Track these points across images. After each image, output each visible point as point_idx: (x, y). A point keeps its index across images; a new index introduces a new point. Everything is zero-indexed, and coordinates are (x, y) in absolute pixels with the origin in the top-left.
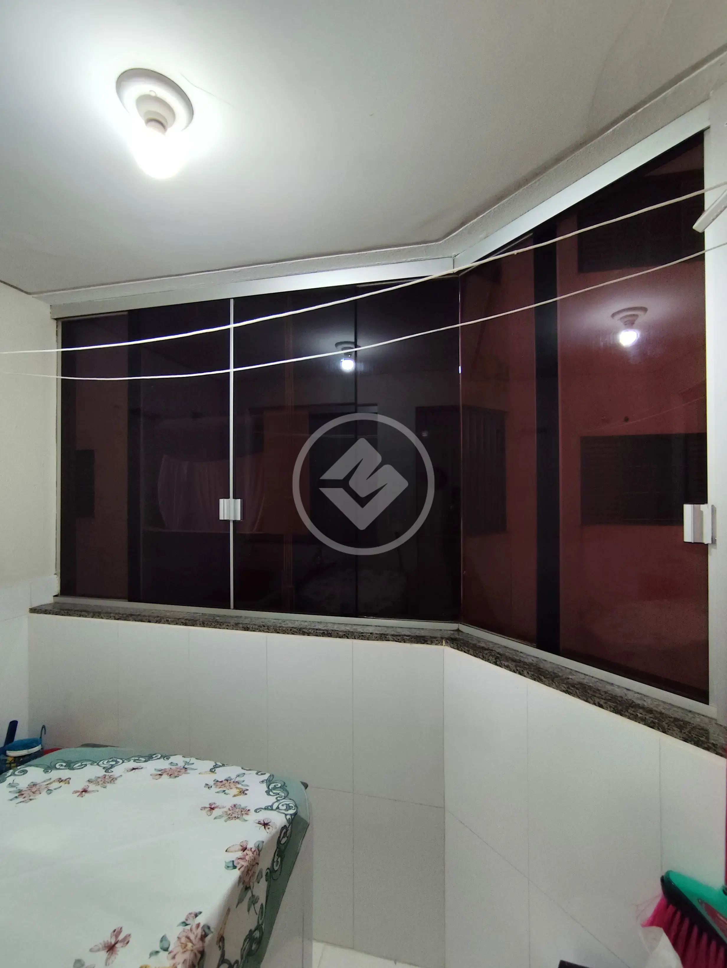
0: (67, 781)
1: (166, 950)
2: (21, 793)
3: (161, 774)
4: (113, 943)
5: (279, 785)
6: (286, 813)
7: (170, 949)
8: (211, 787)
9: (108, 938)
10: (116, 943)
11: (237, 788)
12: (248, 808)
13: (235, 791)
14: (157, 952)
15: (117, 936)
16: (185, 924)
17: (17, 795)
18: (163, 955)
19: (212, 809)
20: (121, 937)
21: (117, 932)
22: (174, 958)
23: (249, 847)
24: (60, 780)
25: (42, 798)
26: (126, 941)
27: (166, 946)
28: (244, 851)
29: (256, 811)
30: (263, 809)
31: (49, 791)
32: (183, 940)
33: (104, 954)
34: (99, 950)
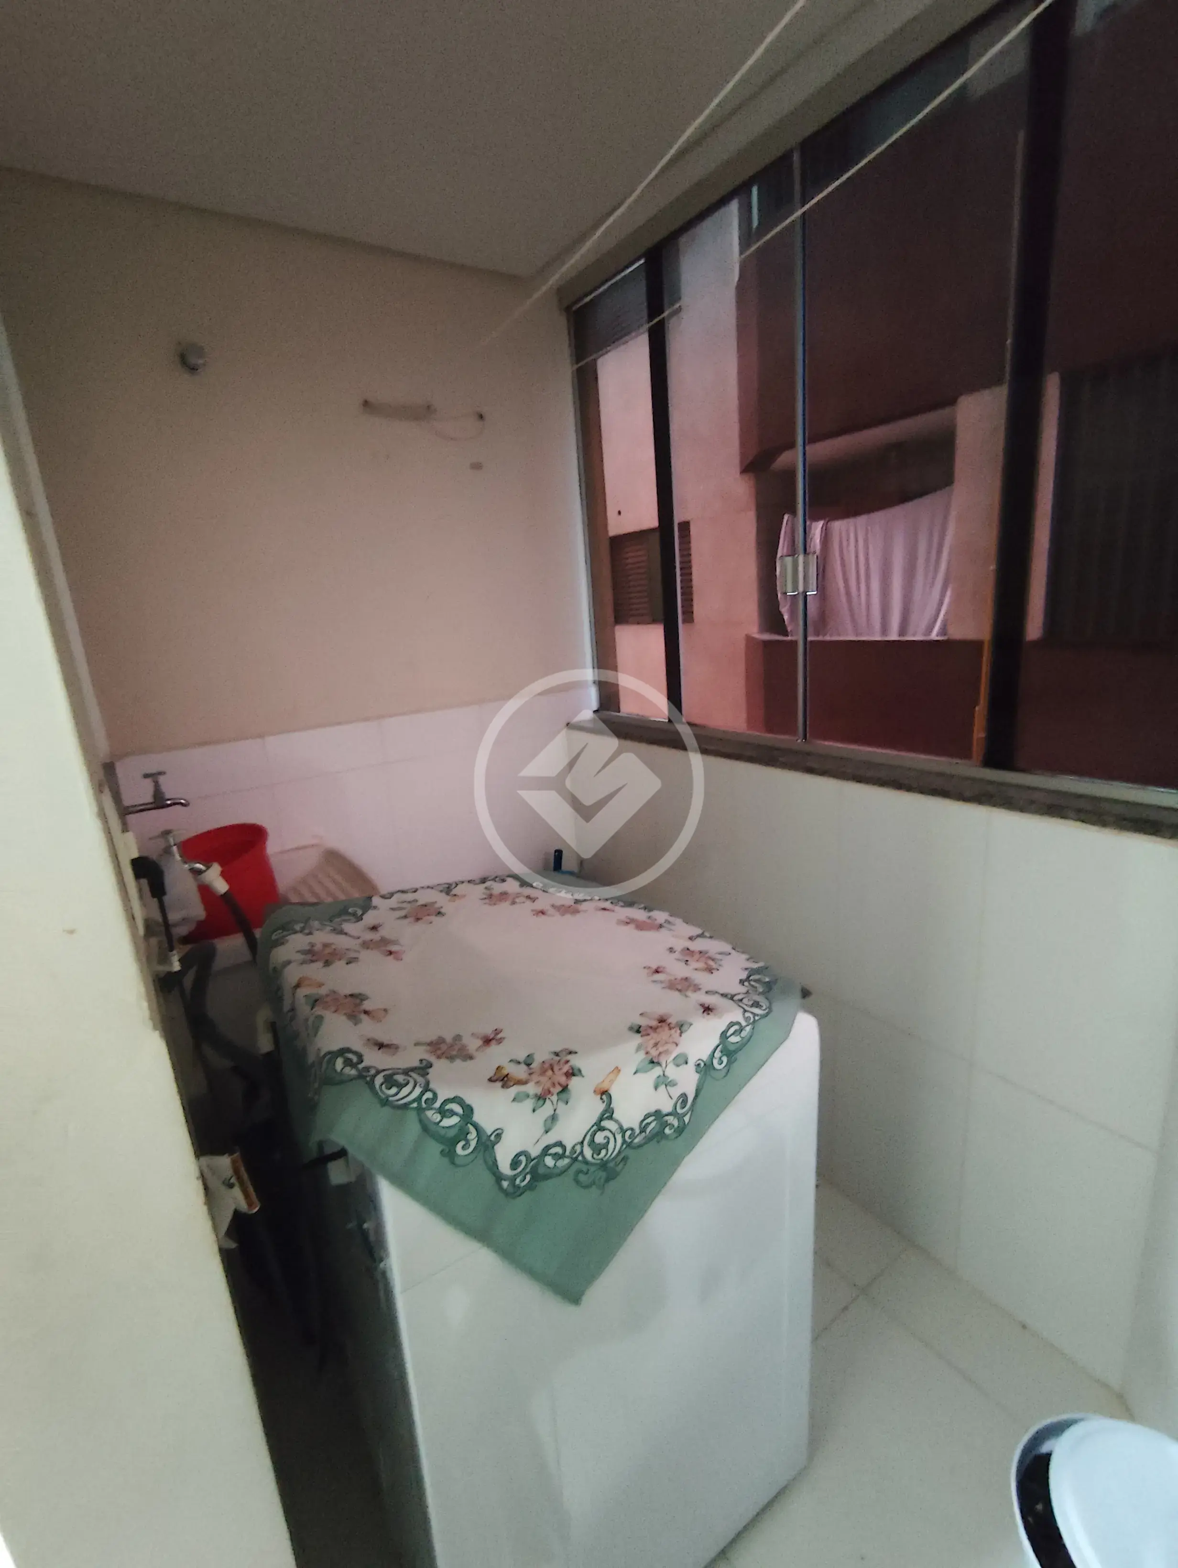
0: (533, 900)
1: (528, 1065)
2: (491, 896)
3: (629, 922)
4: (491, 1037)
5: (767, 980)
6: (747, 1008)
7: (531, 1066)
8: (675, 952)
9: (489, 1031)
10: (493, 1039)
11: (706, 963)
12: (700, 987)
13: (701, 965)
14: (519, 1063)
15: (497, 1034)
16: (557, 1054)
17: (486, 897)
18: (523, 1067)
19: (657, 971)
20: (499, 1036)
21: (497, 1032)
22: (530, 1074)
23: (669, 1021)
24: (528, 897)
25: (505, 905)
26: (500, 1041)
27: (529, 1062)
28: (659, 1023)
29: (707, 992)
30: (719, 993)
31: (514, 903)
32: (547, 1066)
33: (479, 1043)
34: (478, 1038)
